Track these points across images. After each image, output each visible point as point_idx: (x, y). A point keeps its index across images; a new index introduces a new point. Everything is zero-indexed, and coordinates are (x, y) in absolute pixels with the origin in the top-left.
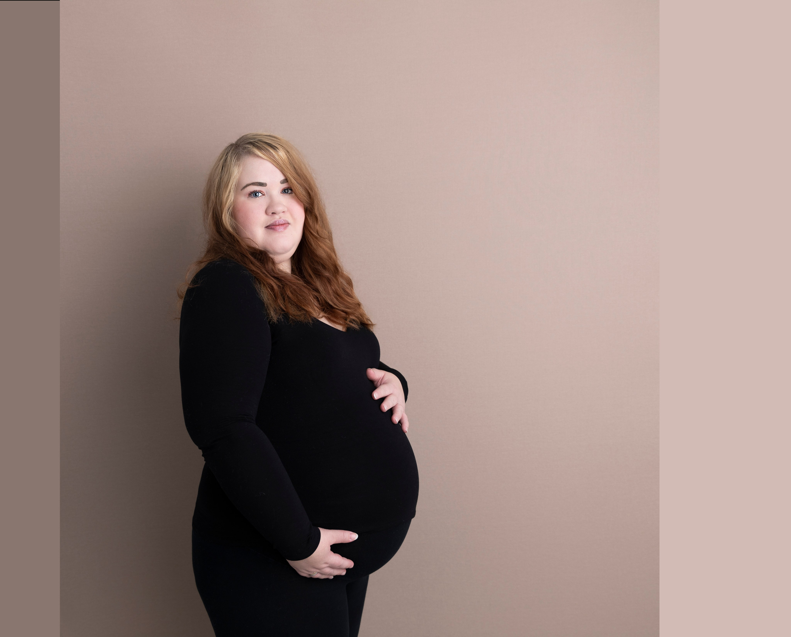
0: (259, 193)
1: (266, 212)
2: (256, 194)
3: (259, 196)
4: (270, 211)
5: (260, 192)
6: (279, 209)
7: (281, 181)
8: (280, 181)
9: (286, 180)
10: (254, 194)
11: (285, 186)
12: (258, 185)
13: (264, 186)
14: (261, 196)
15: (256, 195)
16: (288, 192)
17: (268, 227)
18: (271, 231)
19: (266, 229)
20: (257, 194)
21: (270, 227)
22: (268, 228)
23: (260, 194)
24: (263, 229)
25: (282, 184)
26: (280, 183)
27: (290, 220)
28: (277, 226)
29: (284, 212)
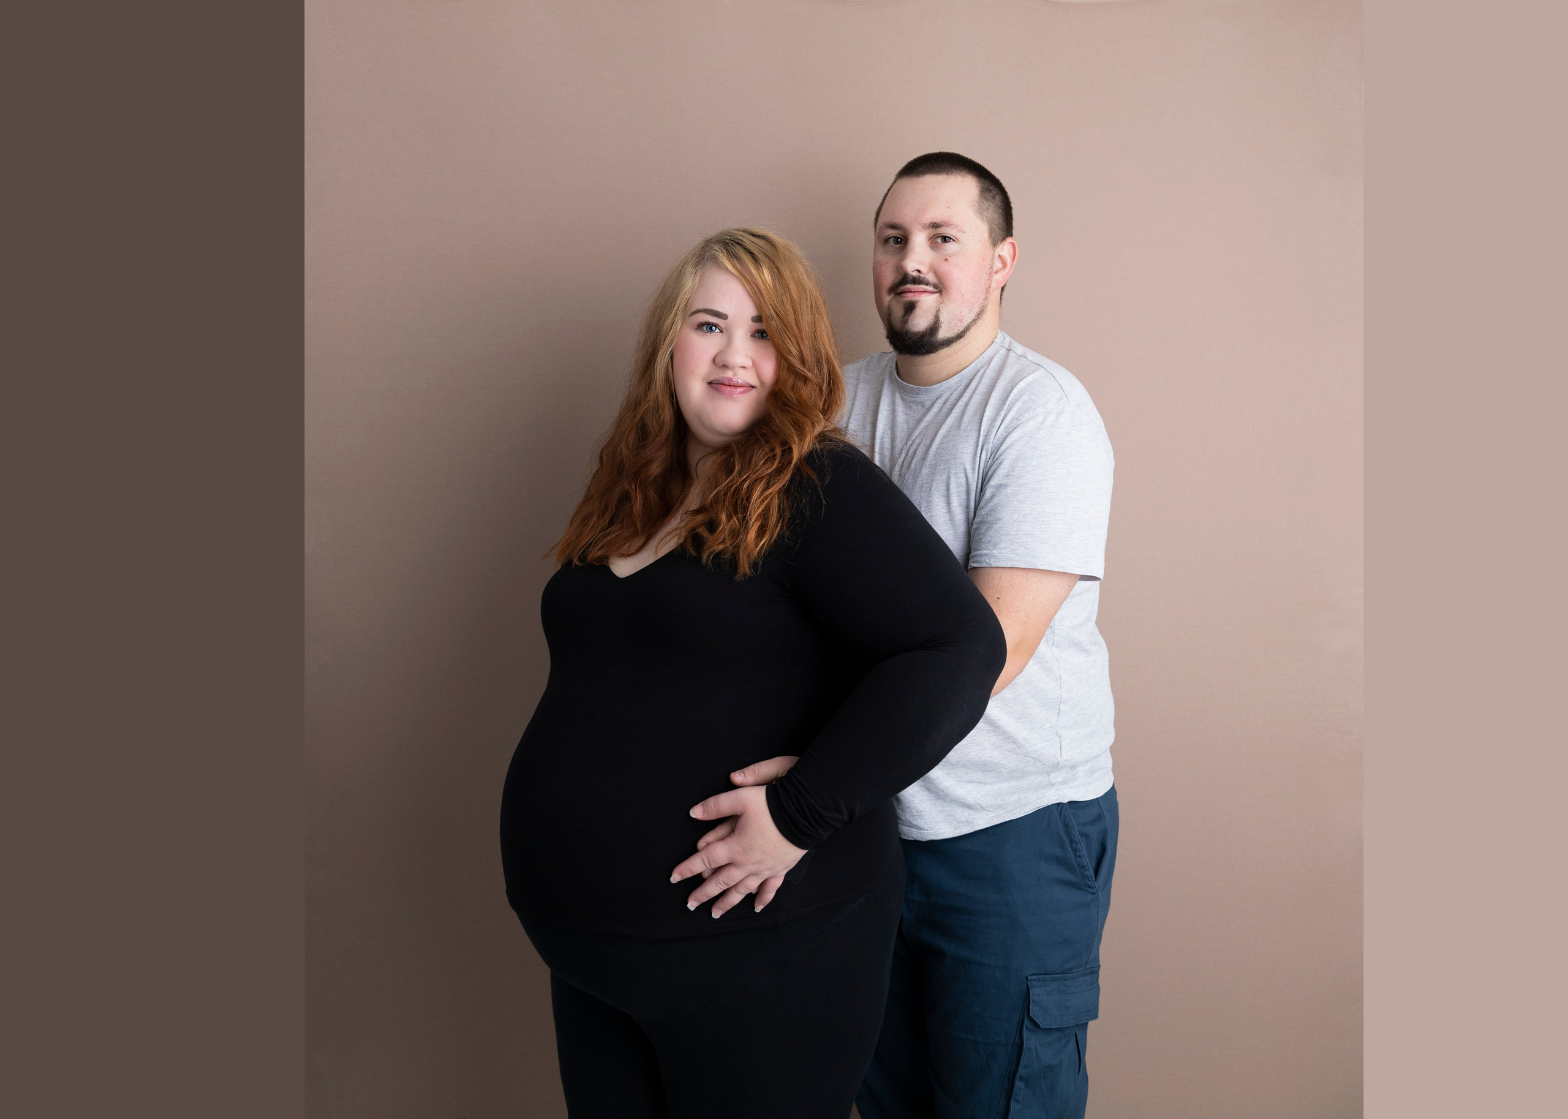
1: (713, 361)
3: (715, 331)
5: (716, 326)
6: (736, 361)
7: (754, 317)
8: (750, 317)
9: (758, 319)
10: (710, 327)
11: (757, 326)
12: (714, 315)
13: (724, 319)
14: (717, 333)
15: (711, 329)
17: (710, 383)
18: (713, 391)
21: (715, 384)
22: (711, 386)
24: (704, 384)
25: (755, 323)
26: (749, 320)
28: (726, 387)
29: (744, 367)
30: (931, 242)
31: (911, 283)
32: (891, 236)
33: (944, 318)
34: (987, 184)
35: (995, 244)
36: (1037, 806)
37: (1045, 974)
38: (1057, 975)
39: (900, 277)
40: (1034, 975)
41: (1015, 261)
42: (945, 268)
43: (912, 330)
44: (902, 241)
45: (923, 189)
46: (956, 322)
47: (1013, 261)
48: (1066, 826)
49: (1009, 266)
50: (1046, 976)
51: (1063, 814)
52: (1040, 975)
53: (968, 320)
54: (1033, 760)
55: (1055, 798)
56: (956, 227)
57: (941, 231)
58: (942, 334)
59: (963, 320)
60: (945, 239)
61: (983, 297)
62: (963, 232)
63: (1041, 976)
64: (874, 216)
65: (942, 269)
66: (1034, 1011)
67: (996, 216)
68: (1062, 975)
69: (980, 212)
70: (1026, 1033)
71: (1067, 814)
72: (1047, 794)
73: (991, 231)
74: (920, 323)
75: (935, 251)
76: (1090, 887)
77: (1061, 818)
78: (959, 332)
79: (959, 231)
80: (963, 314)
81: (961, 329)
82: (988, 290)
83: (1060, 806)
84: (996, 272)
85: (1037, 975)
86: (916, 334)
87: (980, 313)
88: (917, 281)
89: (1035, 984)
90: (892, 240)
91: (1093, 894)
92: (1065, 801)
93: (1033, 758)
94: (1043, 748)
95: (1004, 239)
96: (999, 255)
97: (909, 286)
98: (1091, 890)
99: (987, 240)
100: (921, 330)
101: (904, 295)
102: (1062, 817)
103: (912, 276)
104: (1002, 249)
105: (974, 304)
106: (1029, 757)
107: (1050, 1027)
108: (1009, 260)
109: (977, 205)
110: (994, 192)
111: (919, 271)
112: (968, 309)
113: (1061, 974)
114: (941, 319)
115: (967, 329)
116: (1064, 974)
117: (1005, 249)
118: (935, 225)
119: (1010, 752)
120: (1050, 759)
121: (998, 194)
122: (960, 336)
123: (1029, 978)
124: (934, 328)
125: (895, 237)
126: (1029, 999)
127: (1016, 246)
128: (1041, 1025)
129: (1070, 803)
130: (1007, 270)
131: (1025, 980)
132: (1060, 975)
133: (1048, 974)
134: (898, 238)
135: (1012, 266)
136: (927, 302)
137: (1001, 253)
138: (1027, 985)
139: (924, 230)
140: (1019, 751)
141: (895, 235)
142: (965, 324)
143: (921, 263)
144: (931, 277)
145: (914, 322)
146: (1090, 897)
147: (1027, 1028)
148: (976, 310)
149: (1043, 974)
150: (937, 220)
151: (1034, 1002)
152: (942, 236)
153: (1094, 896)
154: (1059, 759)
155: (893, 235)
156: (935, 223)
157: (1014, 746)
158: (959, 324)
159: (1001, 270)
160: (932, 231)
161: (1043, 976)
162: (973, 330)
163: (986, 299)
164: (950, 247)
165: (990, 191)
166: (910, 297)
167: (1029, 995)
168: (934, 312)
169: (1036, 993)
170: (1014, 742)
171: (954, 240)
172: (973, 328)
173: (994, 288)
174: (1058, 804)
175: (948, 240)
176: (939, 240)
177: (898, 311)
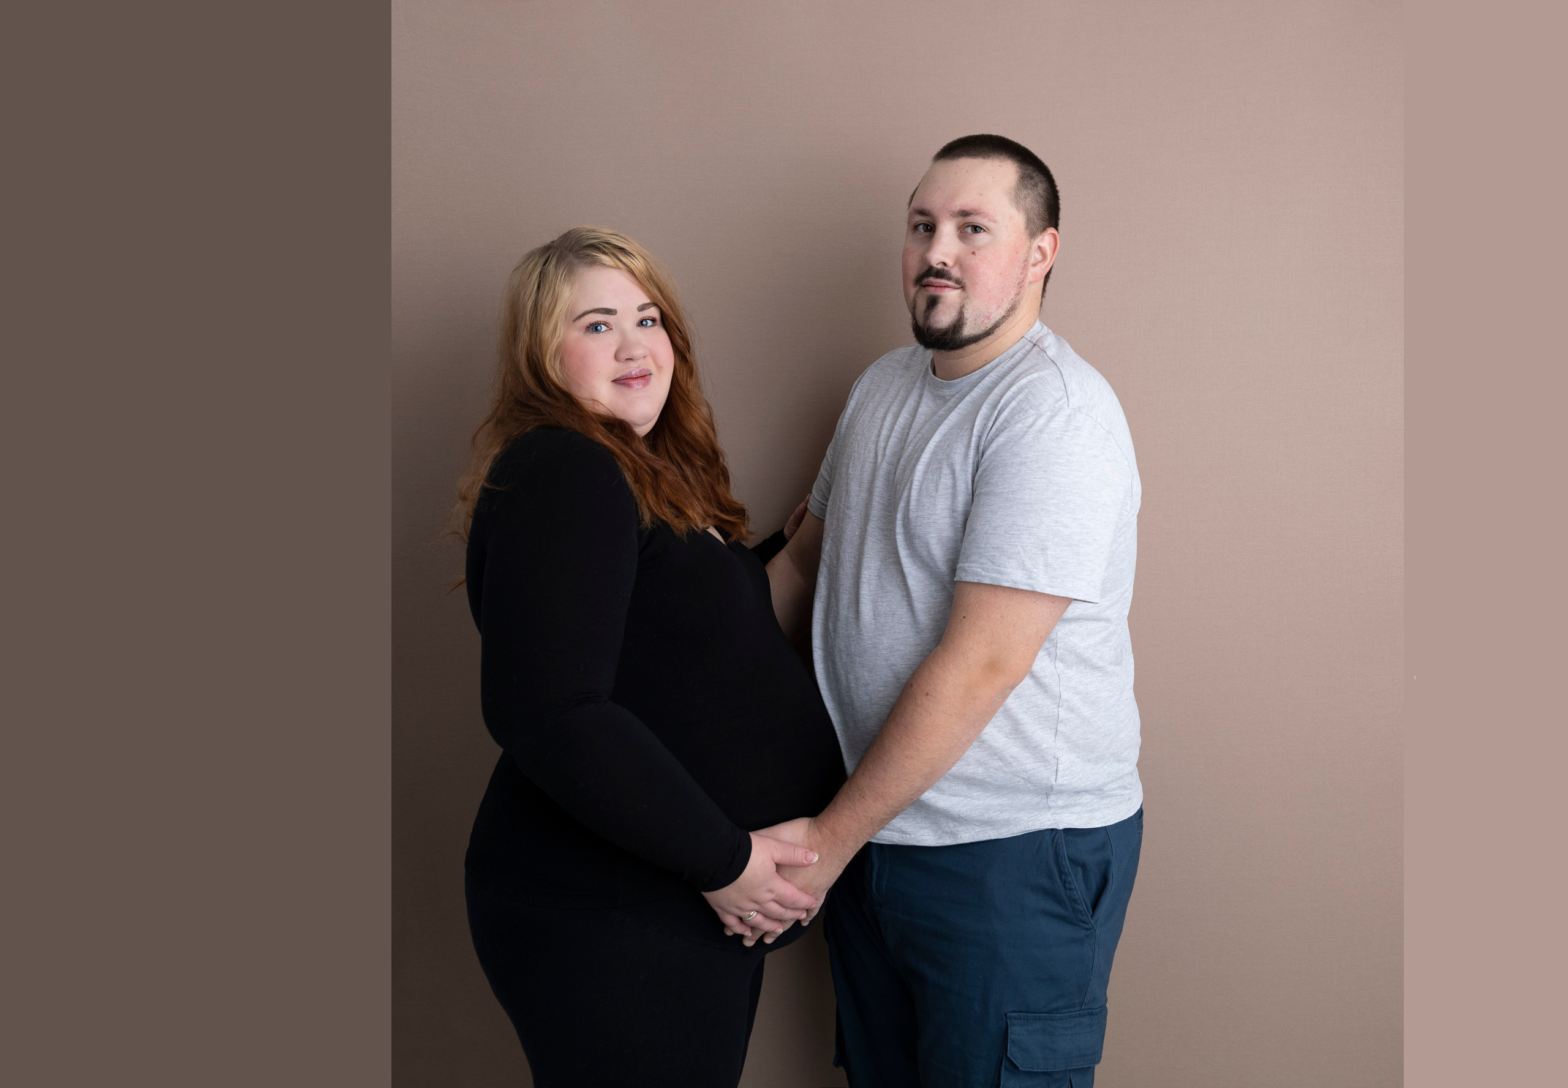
0: (602, 326)
1: (616, 357)
2: (597, 327)
3: (602, 330)
4: (624, 356)
6: (638, 352)
7: (639, 306)
8: (637, 307)
11: (644, 314)
12: (603, 313)
13: (612, 315)
14: (606, 331)
16: (646, 325)
17: (618, 381)
18: (624, 389)
19: (614, 384)
20: (599, 328)
21: (622, 382)
23: (604, 328)
24: (610, 384)
25: (641, 312)
26: (636, 310)
27: (653, 370)
28: (633, 379)
29: (644, 357)
30: (961, 232)
31: (933, 276)
32: (919, 223)
33: (968, 315)
34: (1030, 170)
35: (1032, 235)
36: (1027, 829)
37: (1028, 1013)
38: (1041, 1015)
39: (926, 268)
40: (1015, 1012)
41: (1056, 254)
42: (972, 261)
43: (934, 326)
44: (930, 229)
45: (956, 173)
46: (983, 319)
47: (1054, 253)
48: (1057, 855)
49: (1049, 258)
50: (1029, 1014)
51: (1055, 841)
52: (1021, 1012)
53: (996, 316)
54: (1022, 780)
55: (1049, 823)
56: (986, 216)
57: (970, 219)
58: (968, 331)
59: (991, 317)
60: (976, 229)
61: (1013, 292)
62: (995, 222)
63: (1022, 1014)
64: (908, 200)
65: (968, 262)
66: (1012, 1051)
67: (1036, 206)
68: (1048, 1015)
69: (1017, 200)
70: (1004, 1074)
71: (1059, 841)
72: (1040, 818)
73: (1029, 221)
74: (943, 318)
75: (964, 242)
76: (1083, 922)
77: (1052, 845)
78: (987, 329)
79: (990, 220)
80: (990, 310)
81: (989, 326)
82: (1021, 285)
83: (1054, 832)
84: (1034, 265)
85: (1018, 1012)
86: (939, 330)
87: (1012, 309)
88: (941, 274)
89: (1015, 1022)
90: (921, 227)
91: (1087, 929)
92: (1061, 827)
93: (1023, 778)
94: (1034, 769)
95: (1044, 229)
96: (1039, 247)
97: (932, 279)
98: (1085, 926)
99: (1023, 231)
100: (944, 327)
101: (927, 288)
102: (1054, 844)
103: (937, 269)
104: (1042, 240)
105: (1002, 300)
106: (1018, 776)
107: (1031, 1070)
108: (1049, 252)
109: (1013, 193)
110: (1037, 179)
111: (945, 264)
112: (995, 306)
113: (1047, 1013)
114: (966, 315)
115: (996, 326)
116: (1050, 1013)
117: (1046, 240)
118: (965, 213)
119: (996, 770)
120: (1042, 782)
121: (1041, 181)
122: (988, 333)
123: (1008, 1015)
124: (958, 324)
125: (925, 224)
126: (1007, 1038)
127: (1058, 237)
128: (1020, 1068)
129: (1067, 831)
130: (1046, 263)
131: (1004, 1017)
132: (1045, 1015)
133: (1031, 1013)
134: (928, 226)
135: (1052, 258)
136: (951, 296)
137: (1040, 244)
138: (1007, 1022)
139: (952, 218)
140: (1006, 770)
141: (924, 222)
142: (993, 321)
143: (947, 255)
144: (955, 272)
145: (937, 319)
146: (1083, 933)
147: (1006, 1069)
148: (1006, 306)
149: (1024, 1012)
150: (967, 208)
151: (1012, 1042)
152: (973, 226)
153: (1089, 932)
154: (1054, 783)
155: (922, 222)
156: (964, 211)
157: (1000, 763)
158: (986, 321)
159: (1040, 262)
160: (961, 220)
161: (1025, 1014)
162: (1003, 327)
163: (1017, 294)
164: (982, 238)
165: (1032, 178)
166: (932, 291)
167: (1007, 1034)
168: (958, 307)
169: (1017, 1032)
170: (1000, 759)
171: (984, 231)
172: (1004, 324)
173: (1030, 283)
174: (1053, 830)
175: (979, 231)
176: (969, 230)
177: (922, 305)
